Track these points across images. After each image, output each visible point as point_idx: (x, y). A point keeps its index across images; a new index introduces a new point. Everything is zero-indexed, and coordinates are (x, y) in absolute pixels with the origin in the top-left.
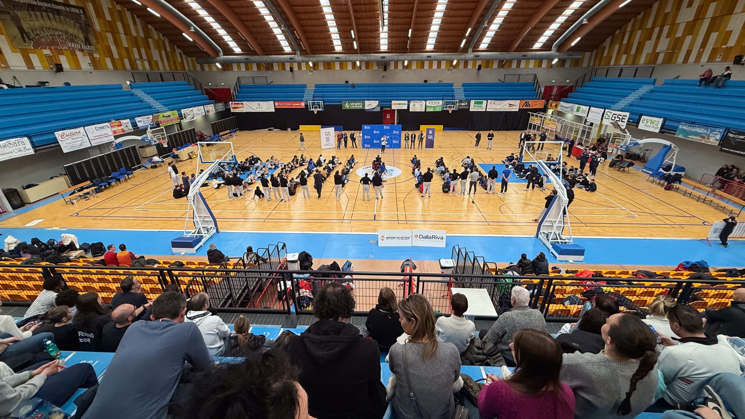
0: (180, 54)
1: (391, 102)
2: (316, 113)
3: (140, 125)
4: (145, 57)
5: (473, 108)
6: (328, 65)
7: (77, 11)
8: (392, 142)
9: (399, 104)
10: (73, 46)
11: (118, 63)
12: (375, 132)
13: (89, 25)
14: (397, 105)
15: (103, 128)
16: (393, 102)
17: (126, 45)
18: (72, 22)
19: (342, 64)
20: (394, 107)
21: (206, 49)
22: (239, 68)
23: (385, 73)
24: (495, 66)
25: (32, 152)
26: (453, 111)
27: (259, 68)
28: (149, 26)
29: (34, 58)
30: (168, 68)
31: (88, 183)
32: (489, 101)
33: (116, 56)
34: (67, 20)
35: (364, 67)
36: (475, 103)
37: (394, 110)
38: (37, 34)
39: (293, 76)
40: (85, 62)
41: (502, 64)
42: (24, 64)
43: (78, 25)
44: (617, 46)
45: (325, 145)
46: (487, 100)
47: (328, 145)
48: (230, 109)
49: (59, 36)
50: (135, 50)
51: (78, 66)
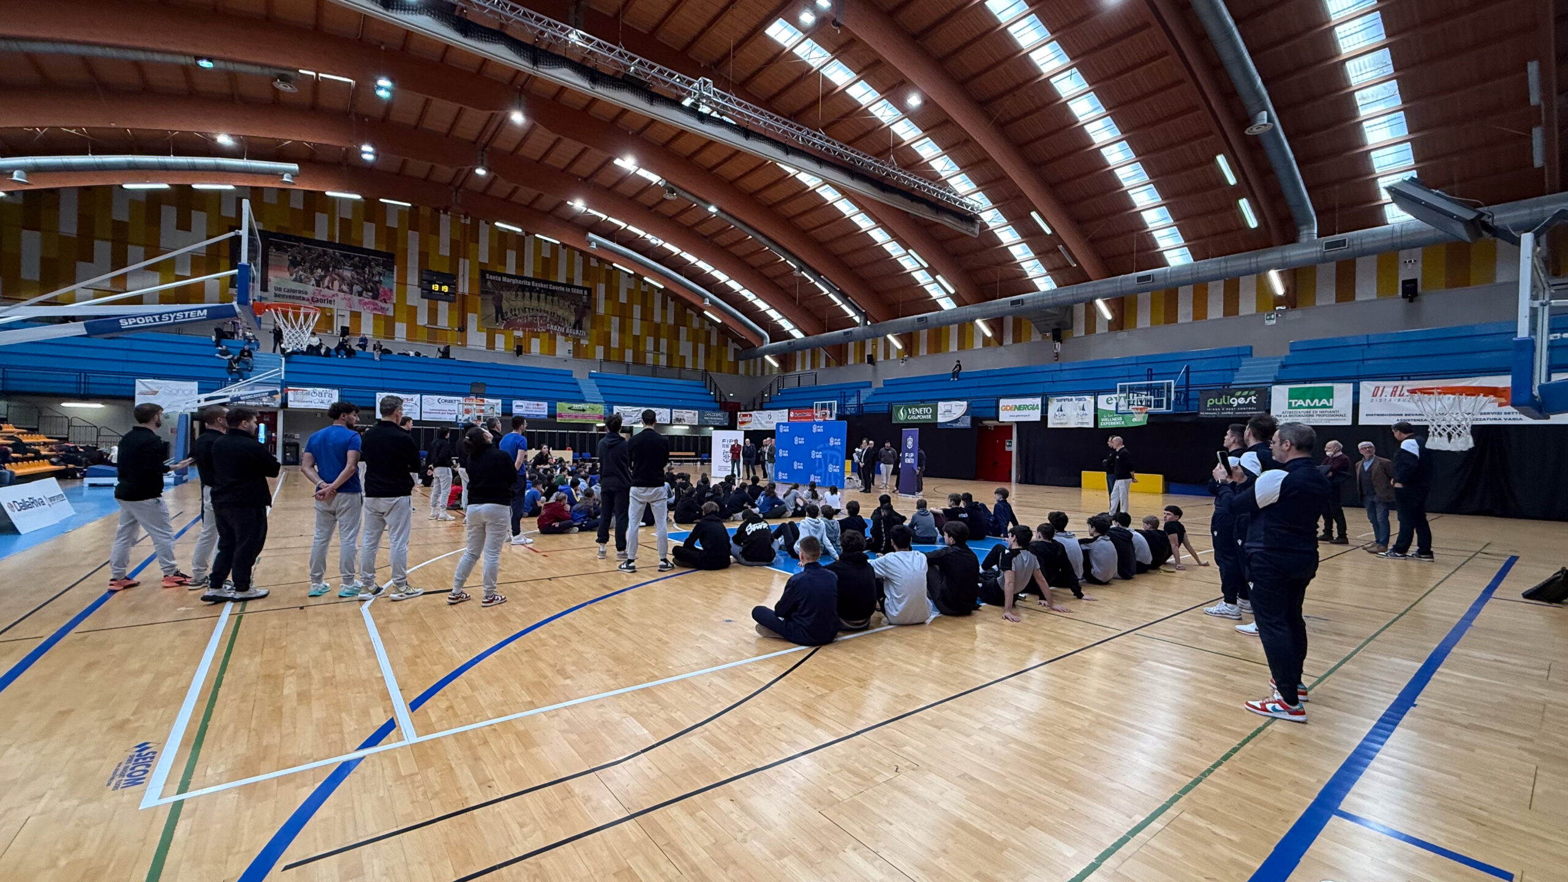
1: (997, 403)
4: (663, 347)
5: (1288, 410)
8: (826, 468)
9: (1019, 408)
10: (555, 329)
11: (614, 354)
12: (796, 441)
13: (589, 308)
14: (1015, 410)
15: (450, 401)
16: (1003, 402)
17: (637, 331)
18: (567, 304)
20: (1005, 417)
21: (745, 335)
27: (828, 365)
28: (689, 311)
29: (500, 341)
33: (615, 344)
34: (561, 301)
37: (1008, 425)
38: (515, 315)
39: (875, 371)
40: (563, 348)
42: (485, 343)
43: (573, 307)
46: (1355, 380)
48: (736, 424)
49: (541, 317)
50: (650, 340)
51: (552, 351)
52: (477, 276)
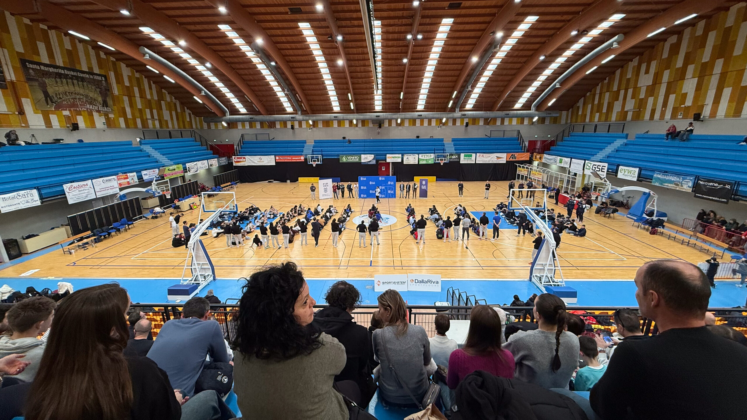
0: (189, 114)
1: (386, 156)
2: (314, 166)
3: (145, 178)
4: (156, 117)
5: (464, 160)
6: (327, 123)
7: (99, 78)
8: (387, 192)
9: (394, 157)
10: (91, 107)
11: (131, 122)
12: (371, 183)
13: (108, 90)
14: (392, 158)
15: (110, 180)
16: (388, 155)
17: (140, 106)
18: (93, 87)
19: (340, 122)
20: (388, 160)
21: (214, 110)
22: (244, 126)
23: (379, 130)
24: (481, 123)
25: (38, 203)
26: (444, 163)
27: (262, 126)
28: (163, 91)
29: (54, 119)
30: (176, 127)
31: (89, 232)
32: (478, 154)
33: (129, 116)
34: (90, 86)
35: (360, 125)
36: (465, 156)
37: (389, 163)
38: (60, 98)
39: (294, 133)
40: (100, 121)
41: (487, 121)
42: (43, 123)
43: (98, 90)
44: (590, 106)
45: (323, 195)
46: (476, 153)
47: (325, 195)
48: (232, 163)
49: (79, 99)
50: (148, 111)
51: (92, 124)
52: (18, 65)
